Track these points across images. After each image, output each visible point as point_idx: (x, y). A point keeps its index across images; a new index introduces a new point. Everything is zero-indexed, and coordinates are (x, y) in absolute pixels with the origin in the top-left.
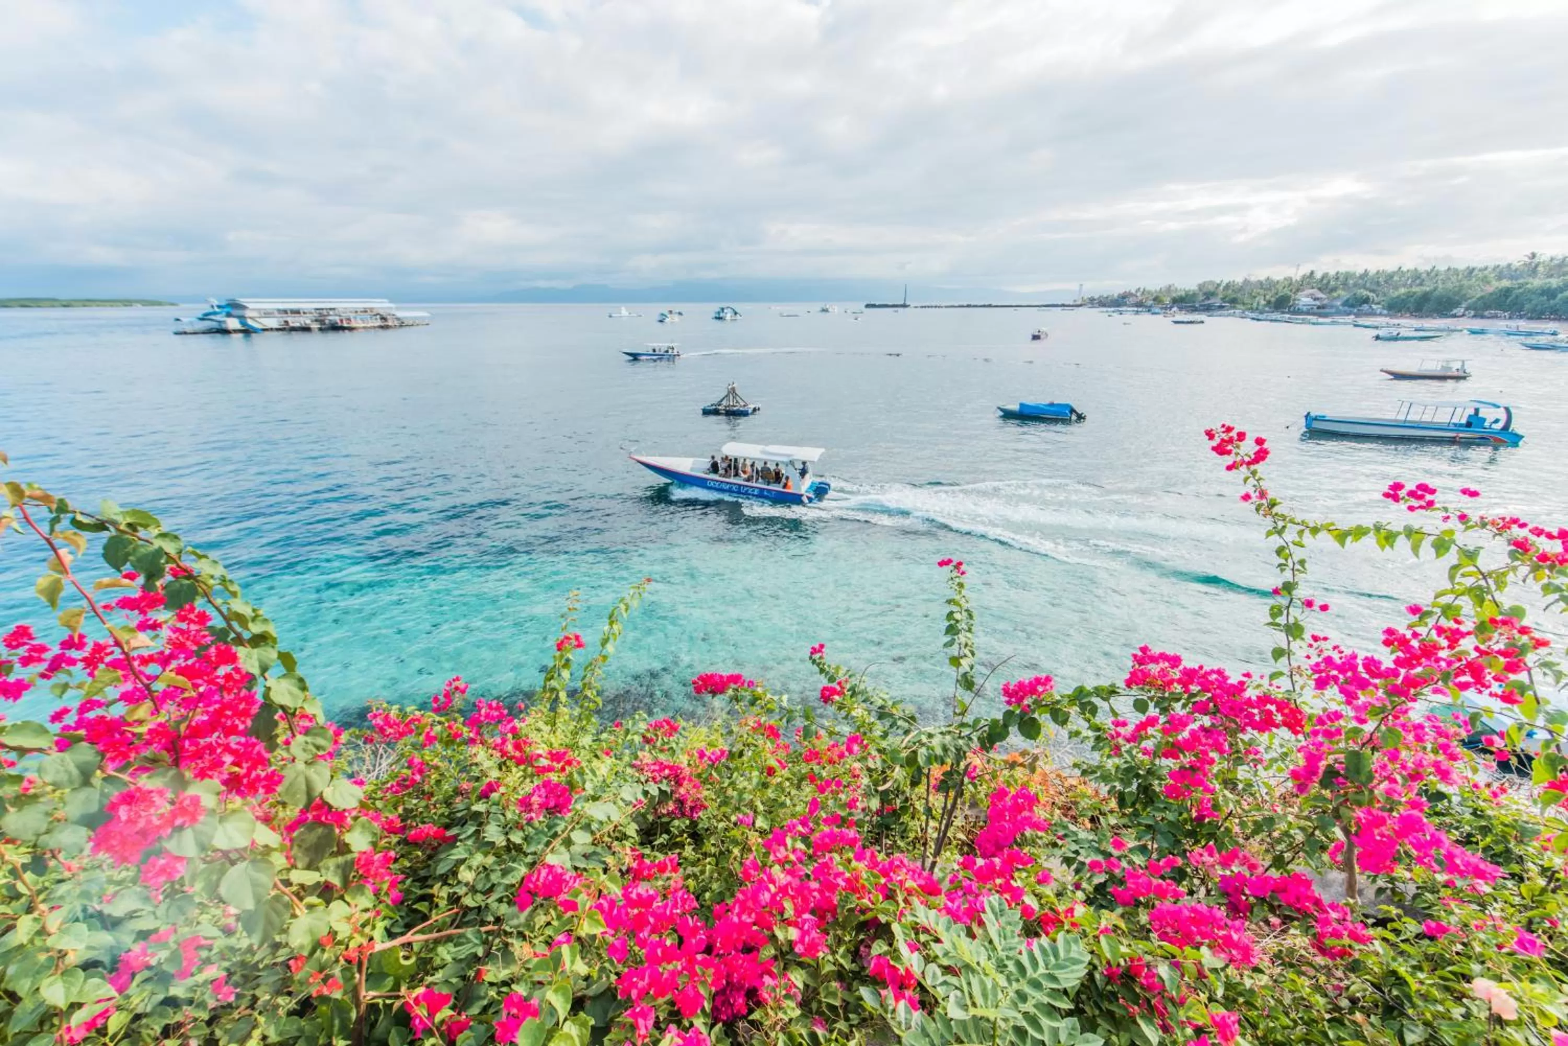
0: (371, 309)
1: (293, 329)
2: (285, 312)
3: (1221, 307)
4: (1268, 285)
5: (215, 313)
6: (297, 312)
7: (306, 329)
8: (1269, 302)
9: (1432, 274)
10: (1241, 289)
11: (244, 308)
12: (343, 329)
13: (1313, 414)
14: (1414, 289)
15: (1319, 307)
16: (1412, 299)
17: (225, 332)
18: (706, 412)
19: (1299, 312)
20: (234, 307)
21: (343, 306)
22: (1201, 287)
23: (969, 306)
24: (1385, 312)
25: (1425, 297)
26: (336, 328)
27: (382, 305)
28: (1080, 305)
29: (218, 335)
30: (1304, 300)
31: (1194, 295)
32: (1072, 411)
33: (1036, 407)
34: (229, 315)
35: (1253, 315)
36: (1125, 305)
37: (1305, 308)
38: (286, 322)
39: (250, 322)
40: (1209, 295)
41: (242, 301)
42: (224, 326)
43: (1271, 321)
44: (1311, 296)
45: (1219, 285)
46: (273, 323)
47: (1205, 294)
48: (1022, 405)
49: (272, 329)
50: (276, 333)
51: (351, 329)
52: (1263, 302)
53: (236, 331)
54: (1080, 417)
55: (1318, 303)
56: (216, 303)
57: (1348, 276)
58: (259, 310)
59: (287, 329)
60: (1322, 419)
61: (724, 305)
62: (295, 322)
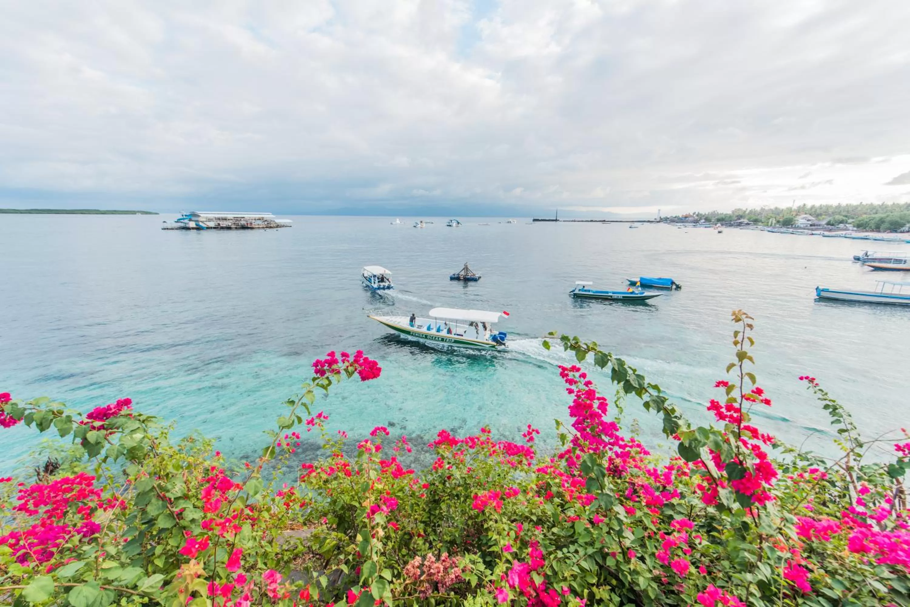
0: (263, 218)
1: (222, 228)
2: (219, 219)
3: (748, 224)
4: (777, 212)
5: (184, 219)
6: (225, 219)
7: (229, 228)
8: (778, 222)
9: (883, 207)
10: (760, 214)
11: (199, 216)
12: (247, 228)
13: (821, 287)
14: (874, 216)
15: (811, 225)
16: (873, 222)
17: (188, 229)
18: (452, 279)
19: (799, 228)
20: (193, 216)
21: (249, 216)
22: (733, 212)
23: (592, 221)
24: (855, 229)
25: (882, 221)
26: (244, 228)
27: (268, 216)
28: (659, 222)
29: (184, 230)
30: (801, 221)
31: (730, 217)
32: (673, 283)
33: (650, 280)
34: (190, 220)
35: (769, 229)
36: (687, 222)
37: (802, 226)
38: (219, 224)
39: (201, 224)
40: (740, 217)
41: (198, 212)
42: (187, 226)
43: (781, 233)
44: (803, 218)
45: (745, 212)
46: (212, 224)
47: (737, 216)
48: (641, 279)
49: (211, 228)
50: (213, 230)
51: (252, 228)
52: (774, 222)
53: (193, 228)
54: (678, 287)
55: (810, 222)
56: (185, 214)
57: (828, 207)
58: (206, 218)
59: (218, 228)
60: (827, 291)
61: (452, 218)
62: (224, 224)
